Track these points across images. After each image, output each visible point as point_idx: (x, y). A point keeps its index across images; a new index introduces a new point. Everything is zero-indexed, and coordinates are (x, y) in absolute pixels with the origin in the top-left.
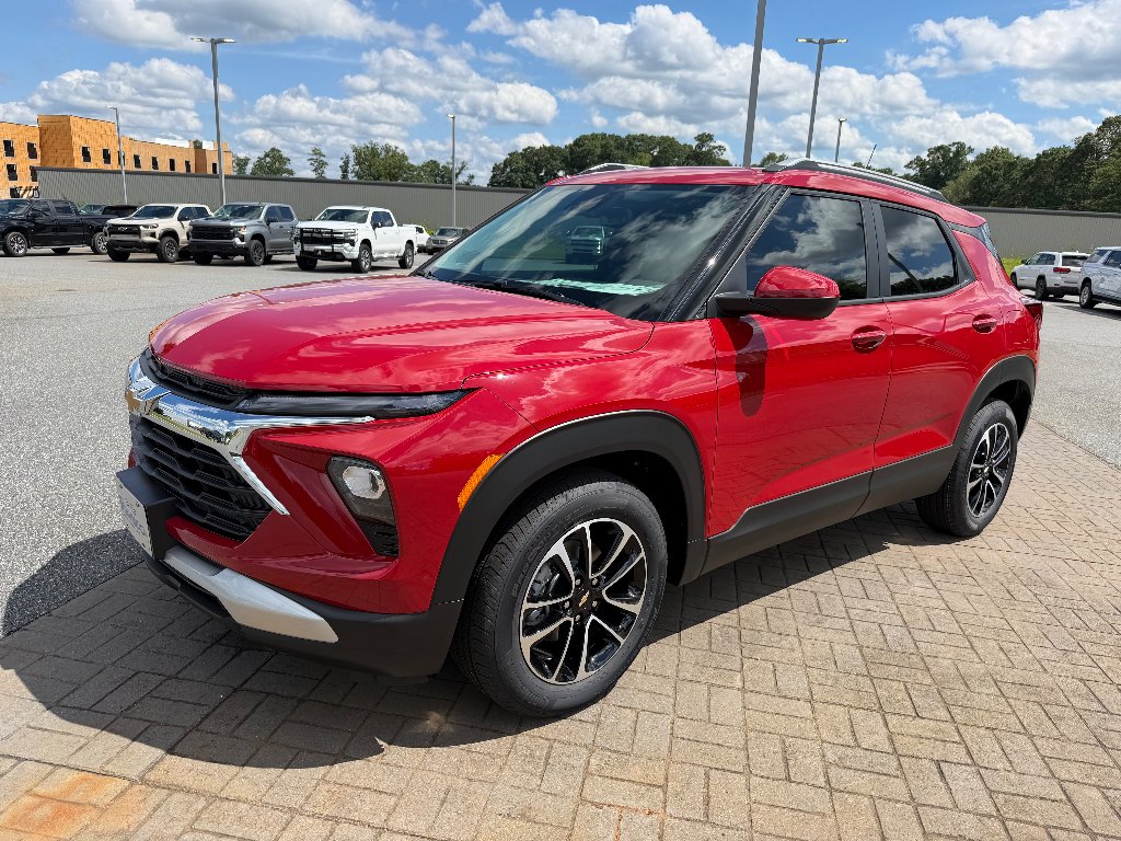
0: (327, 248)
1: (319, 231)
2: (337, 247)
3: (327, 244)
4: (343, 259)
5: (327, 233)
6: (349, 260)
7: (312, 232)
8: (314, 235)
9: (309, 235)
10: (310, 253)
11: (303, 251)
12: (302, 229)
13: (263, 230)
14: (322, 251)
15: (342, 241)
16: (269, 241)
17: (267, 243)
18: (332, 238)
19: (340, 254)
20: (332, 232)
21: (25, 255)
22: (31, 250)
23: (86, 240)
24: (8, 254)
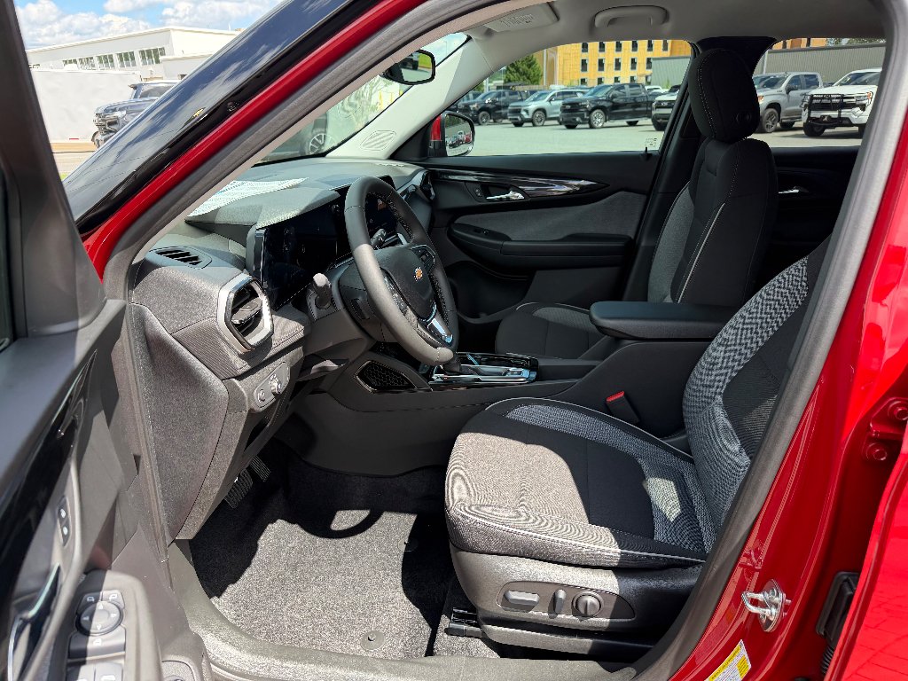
0: (834, 114)
1: (829, 97)
2: (845, 113)
3: (834, 109)
4: (851, 125)
5: (837, 98)
6: (856, 125)
7: (823, 98)
8: (824, 101)
9: (818, 101)
10: (816, 119)
11: (809, 118)
12: (812, 96)
13: (781, 99)
14: (829, 117)
15: (853, 106)
16: (785, 109)
17: (782, 111)
18: (843, 103)
19: (848, 119)
20: (843, 97)
21: (602, 127)
22: (608, 124)
23: (647, 114)
24: (592, 127)
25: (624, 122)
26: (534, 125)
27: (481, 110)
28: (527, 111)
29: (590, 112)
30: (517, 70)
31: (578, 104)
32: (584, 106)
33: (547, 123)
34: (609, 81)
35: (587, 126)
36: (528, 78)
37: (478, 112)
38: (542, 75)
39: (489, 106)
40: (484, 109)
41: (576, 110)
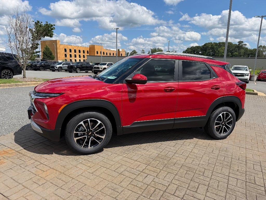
21: (80, 73)
22: (81, 72)
23: (91, 70)
24: (77, 72)
25: (84, 72)
26: (59, 71)
27: (40, 66)
28: (56, 67)
29: (76, 69)
30: (47, 55)
31: (72, 66)
32: (74, 67)
33: (62, 71)
34: (78, 61)
35: (76, 72)
36: (51, 58)
37: (40, 67)
38: (55, 58)
39: (43, 65)
40: (41, 66)
41: (72, 68)
